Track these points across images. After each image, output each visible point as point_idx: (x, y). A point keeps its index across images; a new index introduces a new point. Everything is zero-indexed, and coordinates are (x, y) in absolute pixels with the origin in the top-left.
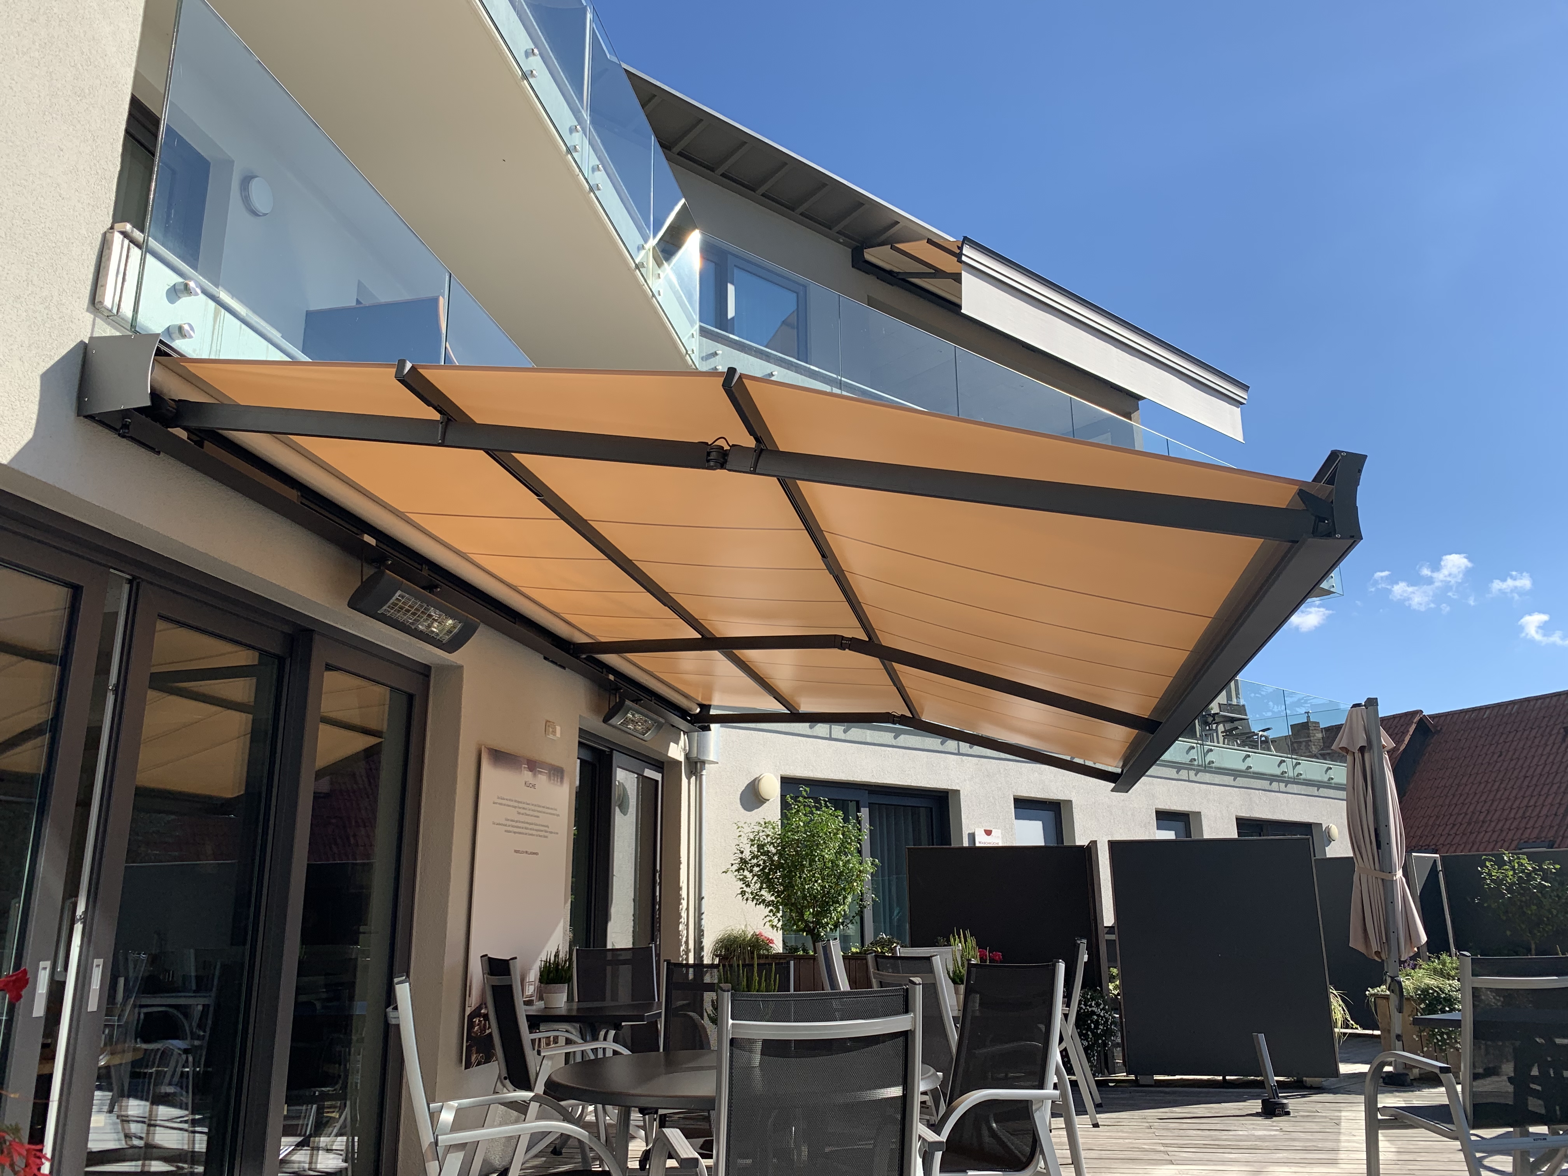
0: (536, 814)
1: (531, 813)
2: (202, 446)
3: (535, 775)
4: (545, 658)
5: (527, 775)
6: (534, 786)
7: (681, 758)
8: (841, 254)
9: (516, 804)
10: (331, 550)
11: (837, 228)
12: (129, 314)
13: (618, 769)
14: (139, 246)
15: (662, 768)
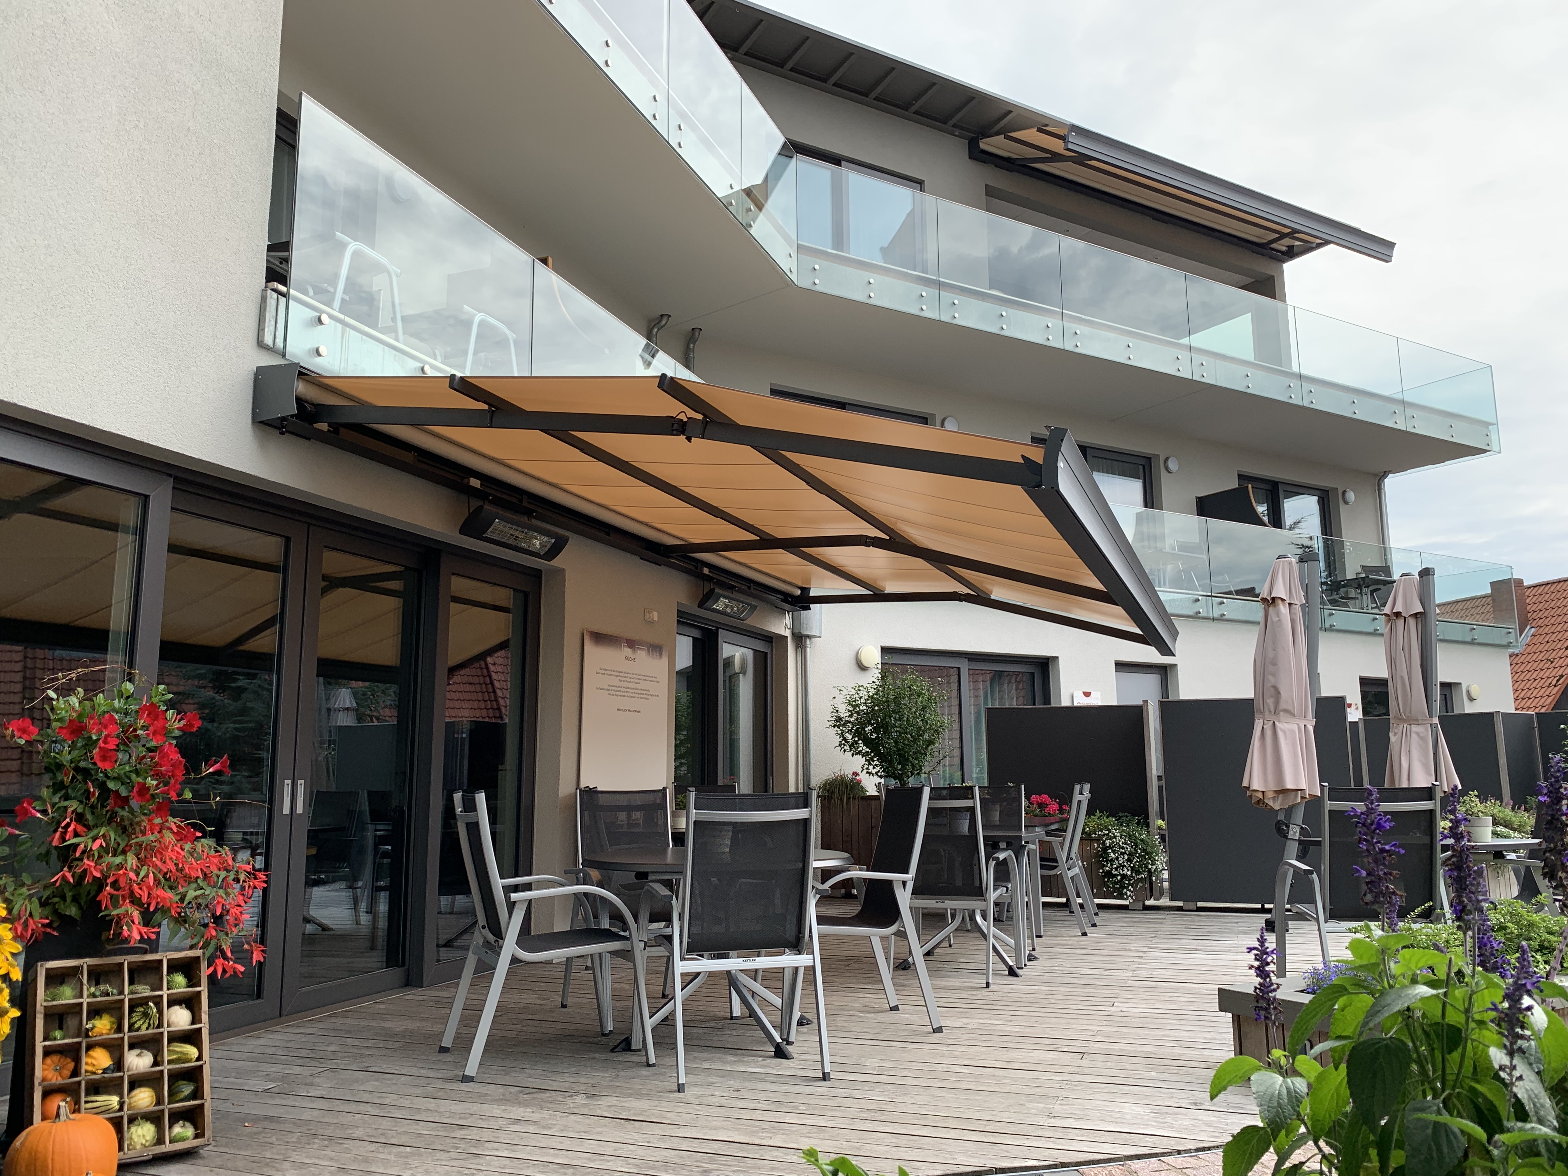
0: (636, 681)
1: (632, 680)
2: (338, 433)
3: (634, 651)
4: (641, 559)
5: (628, 651)
6: (634, 660)
7: (787, 633)
8: (960, 148)
9: (618, 674)
10: (444, 491)
11: (951, 122)
12: (282, 346)
13: (725, 645)
14: (283, 295)
15: (771, 642)
